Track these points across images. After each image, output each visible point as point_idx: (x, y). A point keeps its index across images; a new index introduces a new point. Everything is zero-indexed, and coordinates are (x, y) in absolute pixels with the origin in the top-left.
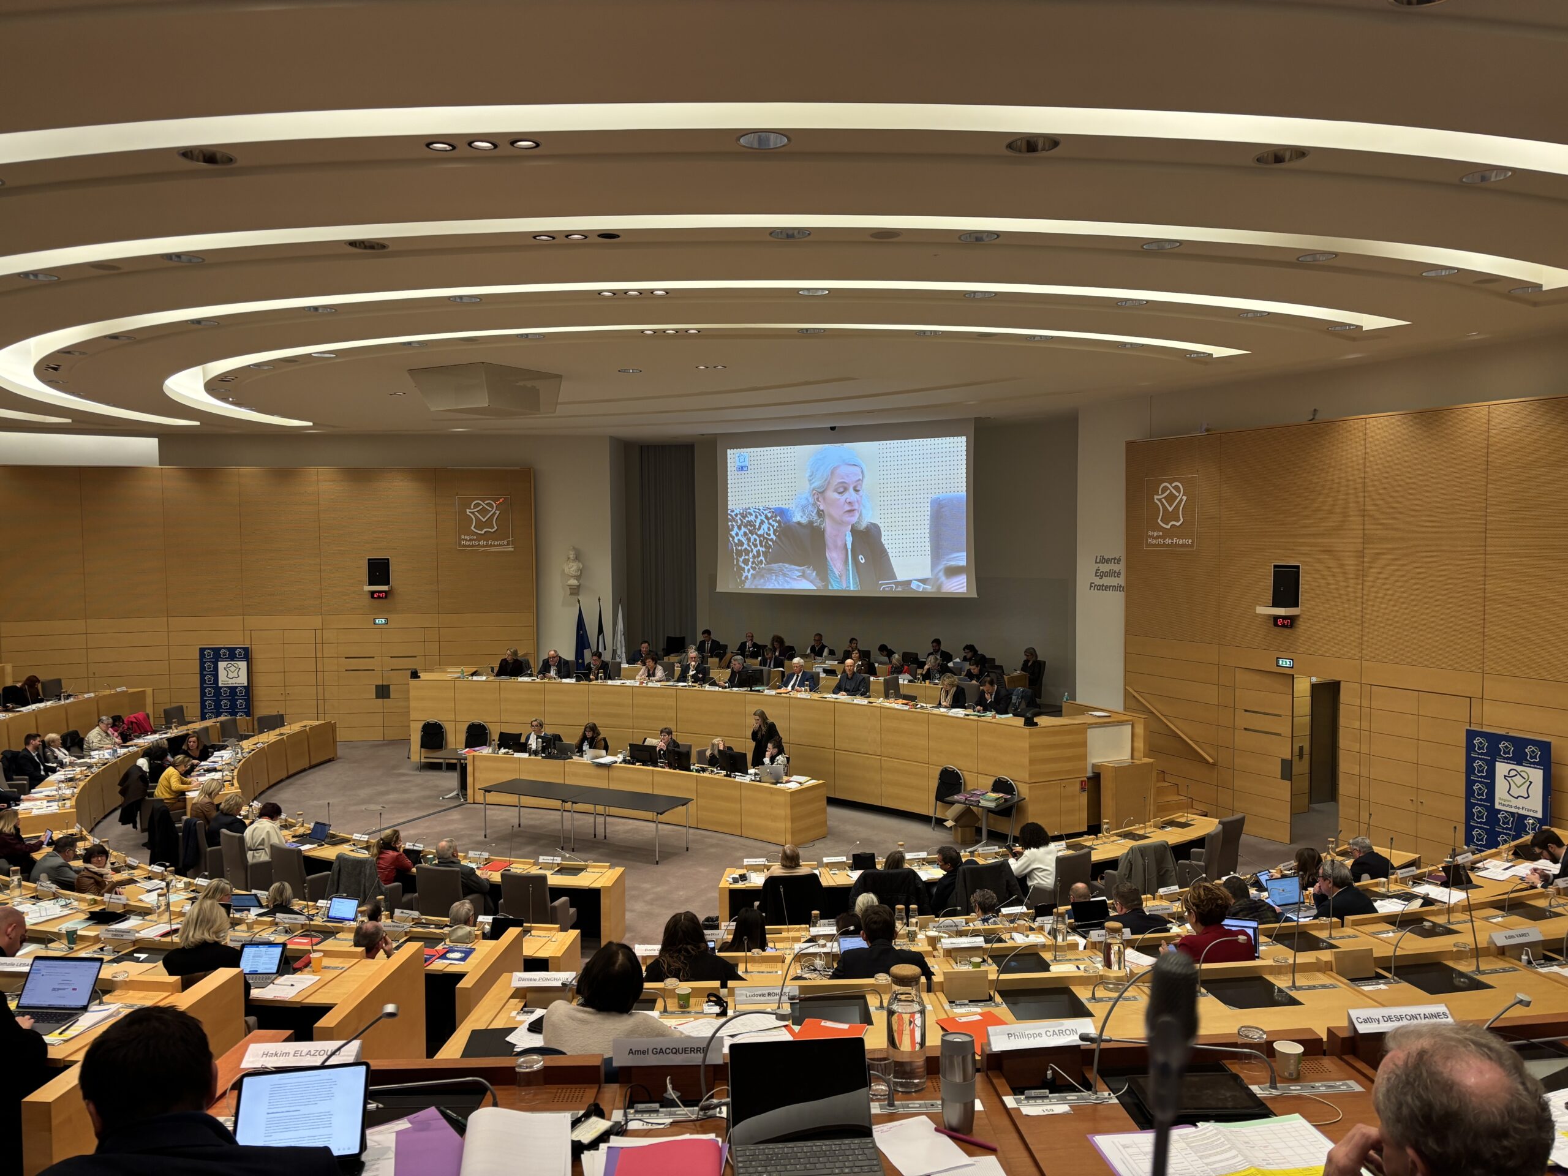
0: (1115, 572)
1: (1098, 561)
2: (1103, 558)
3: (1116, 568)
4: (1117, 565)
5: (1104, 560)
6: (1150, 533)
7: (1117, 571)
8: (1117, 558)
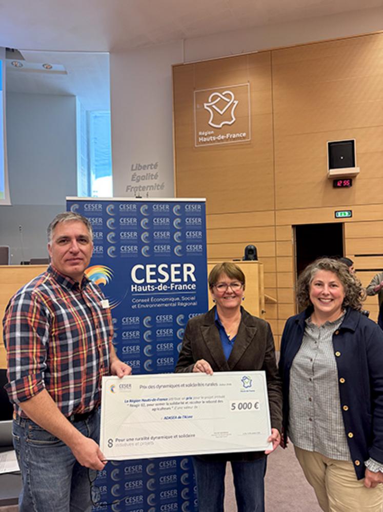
0: (152, 175)
1: (134, 168)
2: (139, 165)
3: (154, 172)
4: (154, 169)
5: (139, 167)
6: (200, 133)
7: (154, 174)
8: (154, 164)
